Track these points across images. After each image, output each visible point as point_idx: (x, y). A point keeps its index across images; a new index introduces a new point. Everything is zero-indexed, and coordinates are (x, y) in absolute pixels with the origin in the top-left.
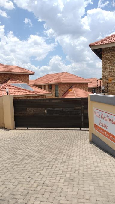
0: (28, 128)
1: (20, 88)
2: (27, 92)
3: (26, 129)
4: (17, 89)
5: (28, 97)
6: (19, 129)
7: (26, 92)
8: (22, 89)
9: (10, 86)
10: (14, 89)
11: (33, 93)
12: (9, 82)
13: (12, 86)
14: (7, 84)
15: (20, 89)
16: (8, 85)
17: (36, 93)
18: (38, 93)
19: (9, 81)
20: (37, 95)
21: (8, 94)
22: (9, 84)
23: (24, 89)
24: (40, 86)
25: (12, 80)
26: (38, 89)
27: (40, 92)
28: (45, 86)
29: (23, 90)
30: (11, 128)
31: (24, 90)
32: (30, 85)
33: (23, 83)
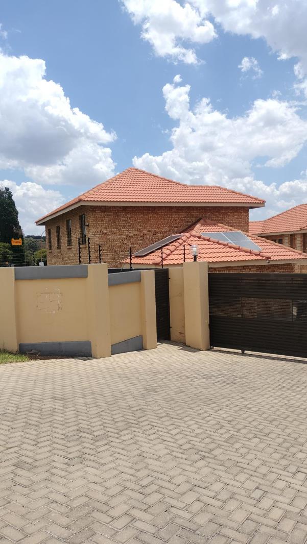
0: (243, 352)
1: (226, 243)
2: (243, 253)
3: (238, 354)
4: (217, 246)
5: (245, 267)
6: (220, 351)
7: (239, 254)
8: (230, 247)
9: (199, 238)
10: (210, 246)
11: (259, 258)
12: (198, 229)
13: (205, 239)
14: (193, 233)
15: (224, 245)
16: (195, 236)
17: (268, 258)
18: (273, 258)
19: (198, 226)
20: (271, 263)
21: (195, 258)
22: (198, 234)
23: (234, 245)
24: (277, 239)
25: (205, 224)
26: (274, 247)
27: (280, 254)
28: (292, 236)
29: (232, 250)
30: (201, 347)
31: (235, 248)
32: (250, 235)
33: (231, 230)
